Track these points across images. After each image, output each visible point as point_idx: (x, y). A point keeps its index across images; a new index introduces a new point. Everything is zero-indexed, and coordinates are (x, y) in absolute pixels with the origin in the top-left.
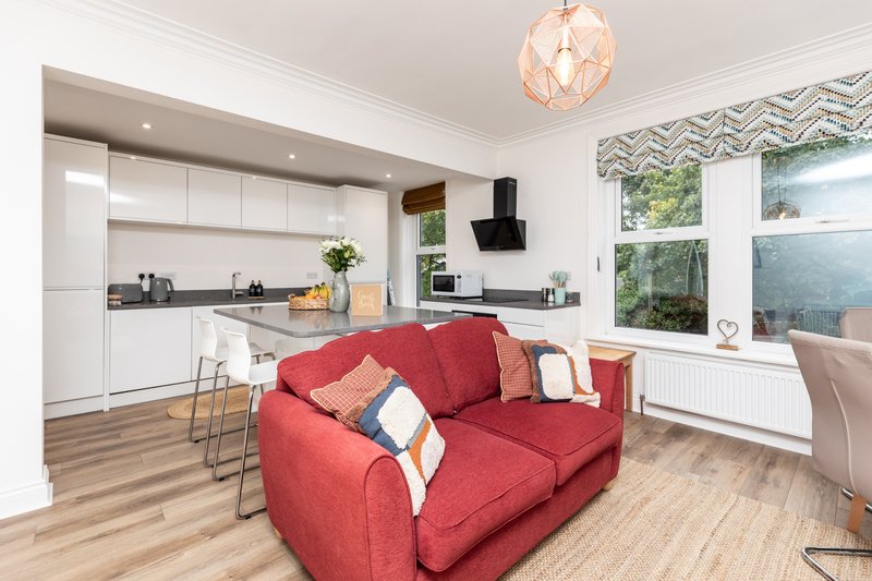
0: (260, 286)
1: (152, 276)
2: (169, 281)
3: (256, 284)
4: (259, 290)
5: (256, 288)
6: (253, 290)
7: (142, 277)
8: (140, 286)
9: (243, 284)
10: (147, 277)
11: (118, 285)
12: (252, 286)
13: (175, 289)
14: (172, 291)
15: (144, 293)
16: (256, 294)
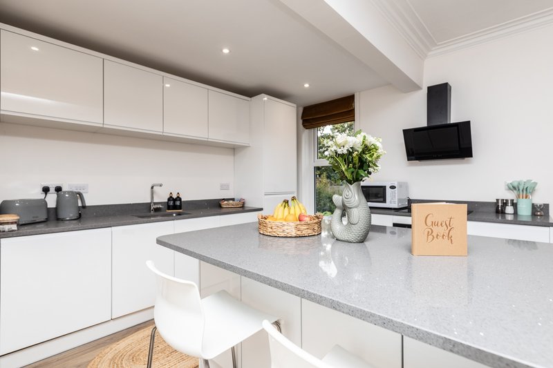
0: (179, 199)
1: (58, 189)
2: (80, 194)
3: (175, 196)
4: (178, 203)
5: (175, 200)
6: (171, 203)
7: (46, 190)
8: (44, 203)
9: (162, 197)
10: (52, 190)
11: (13, 202)
12: (170, 199)
13: (88, 204)
14: (84, 207)
15: (49, 210)
16: (175, 207)
